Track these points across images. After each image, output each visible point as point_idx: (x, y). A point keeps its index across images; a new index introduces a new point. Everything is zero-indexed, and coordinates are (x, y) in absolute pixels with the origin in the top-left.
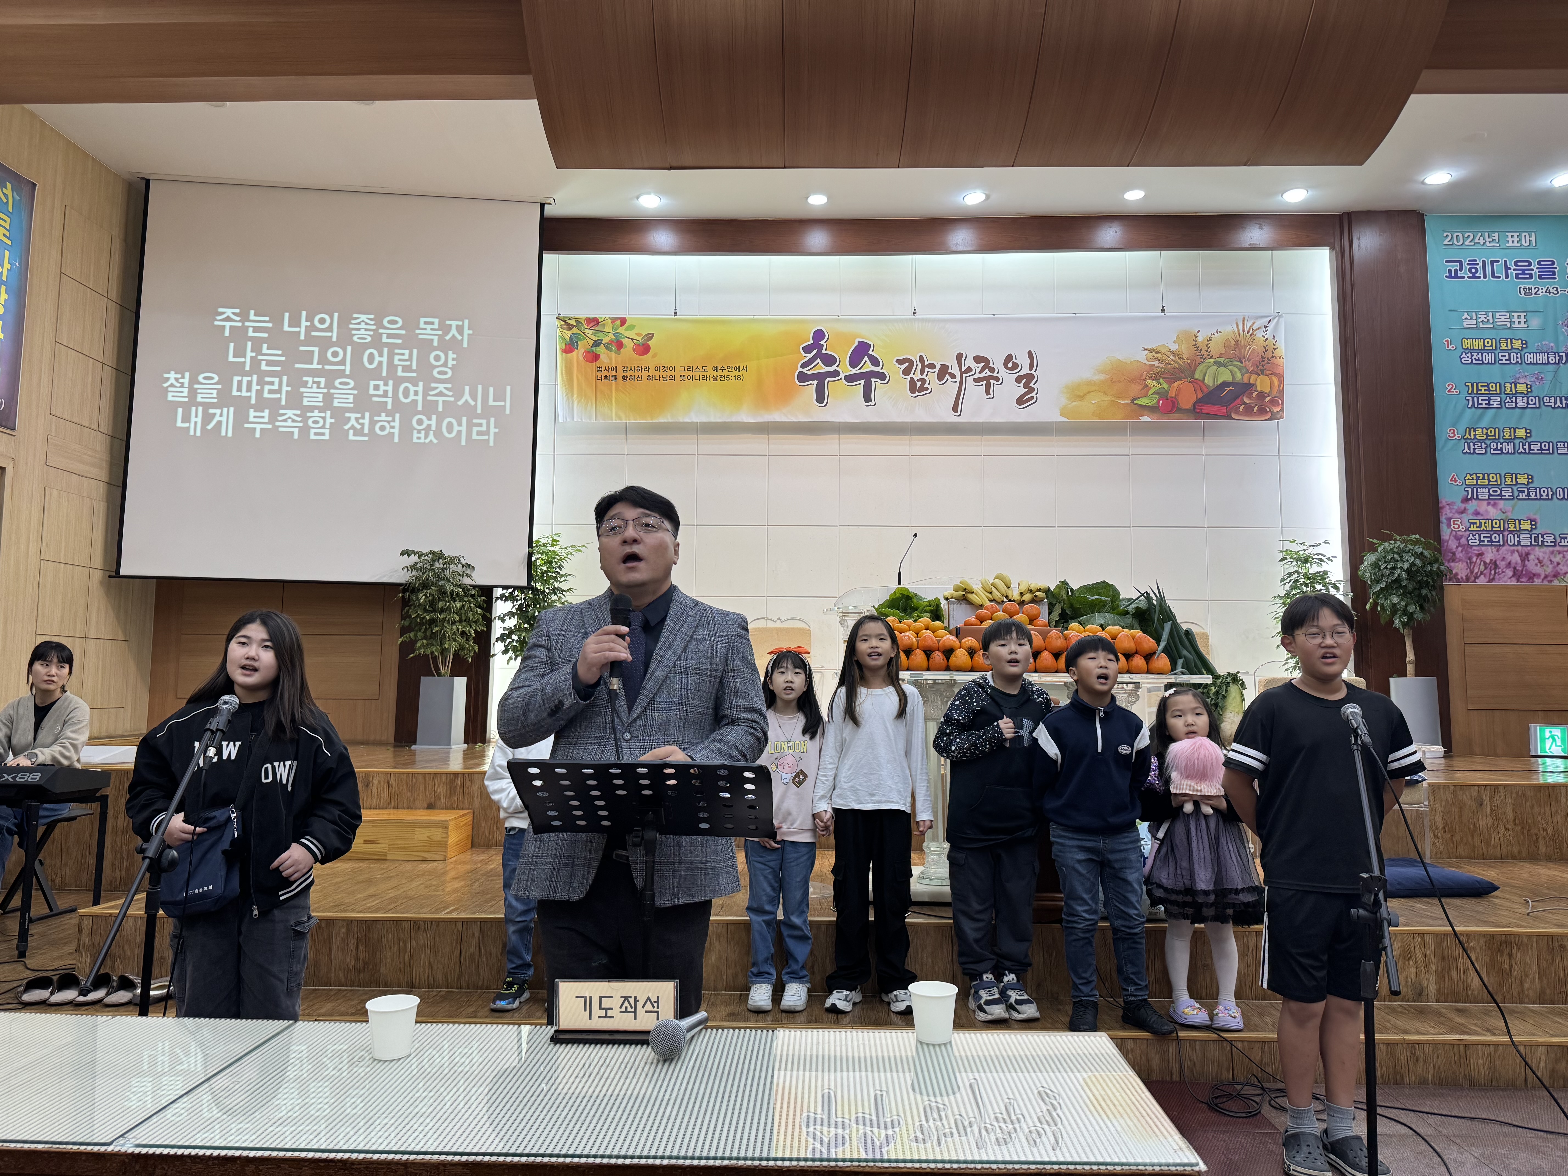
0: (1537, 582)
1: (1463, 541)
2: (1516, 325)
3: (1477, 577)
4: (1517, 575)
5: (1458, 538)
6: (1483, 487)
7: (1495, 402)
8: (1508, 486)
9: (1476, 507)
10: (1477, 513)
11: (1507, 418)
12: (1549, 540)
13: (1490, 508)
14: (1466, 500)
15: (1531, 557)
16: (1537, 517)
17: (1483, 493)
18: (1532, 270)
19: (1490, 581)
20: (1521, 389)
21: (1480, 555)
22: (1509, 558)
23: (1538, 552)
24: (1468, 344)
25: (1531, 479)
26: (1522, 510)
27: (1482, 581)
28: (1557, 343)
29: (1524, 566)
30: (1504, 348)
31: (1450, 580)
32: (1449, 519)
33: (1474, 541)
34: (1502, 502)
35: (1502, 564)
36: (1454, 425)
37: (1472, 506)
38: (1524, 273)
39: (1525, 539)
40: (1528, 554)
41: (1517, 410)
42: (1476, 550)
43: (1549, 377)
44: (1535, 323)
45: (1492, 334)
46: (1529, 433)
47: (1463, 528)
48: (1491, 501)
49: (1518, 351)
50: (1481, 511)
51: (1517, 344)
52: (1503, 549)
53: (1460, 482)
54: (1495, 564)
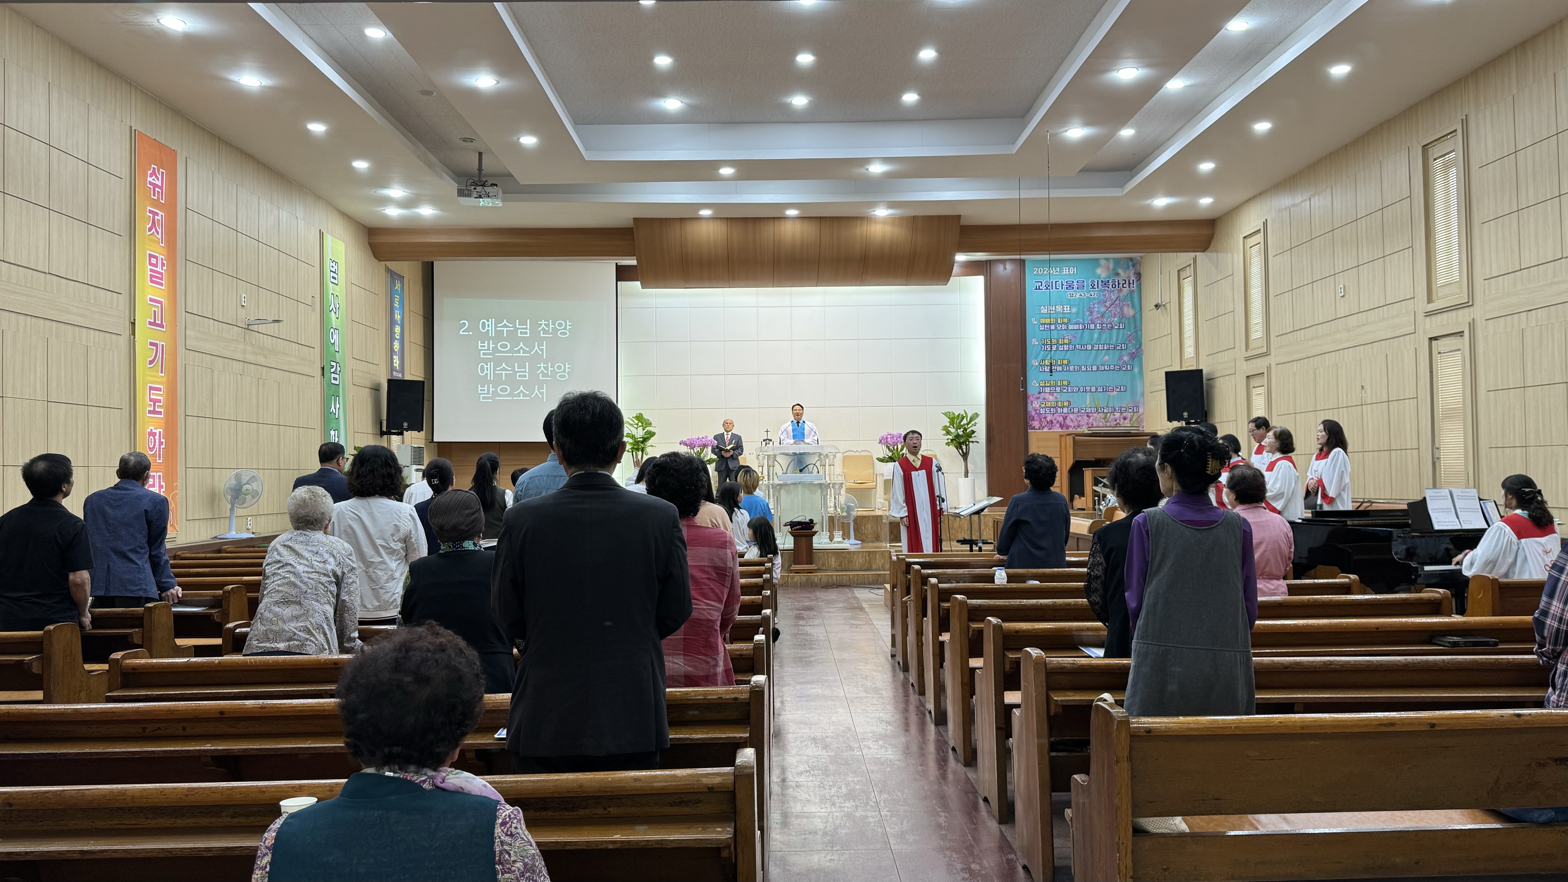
0: (1071, 429)
1: (1038, 411)
2: (1066, 312)
3: (1044, 428)
4: (1062, 426)
5: (1036, 410)
6: (1048, 387)
8: (1059, 386)
10: (1044, 399)
12: (1076, 410)
13: (1050, 397)
14: (1040, 393)
15: (1068, 418)
16: (1071, 400)
17: (1047, 390)
18: (1074, 285)
19: (1050, 429)
20: (1066, 341)
22: (1058, 419)
23: (1071, 416)
24: (1043, 321)
25: (1069, 383)
26: (1065, 397)
28: (1083, 319)
29: (1065, 422)
30: (1059, 322)
31: (1032, 429)
32: (1032, 402)
33: (1042, 411)
34: (1055, 394)
35: (1055, 422)
36: (1036, 358)
37: (1042, 395)
38: (1070, 287)
39: (1065, 410)
40: (1066, 417)
42: (1043, 416)
43: (1079, 335)
44: (1074, 310)
45: (1054, 316)
46: (1069, 362)
47: (1038, 406)
48: (1051, 393)
49: (1065, 324)
50: (1046, 398)
51: (1066, 321)
52: (1055, 415)
53: (1037, 385)
54: (1052, 422)
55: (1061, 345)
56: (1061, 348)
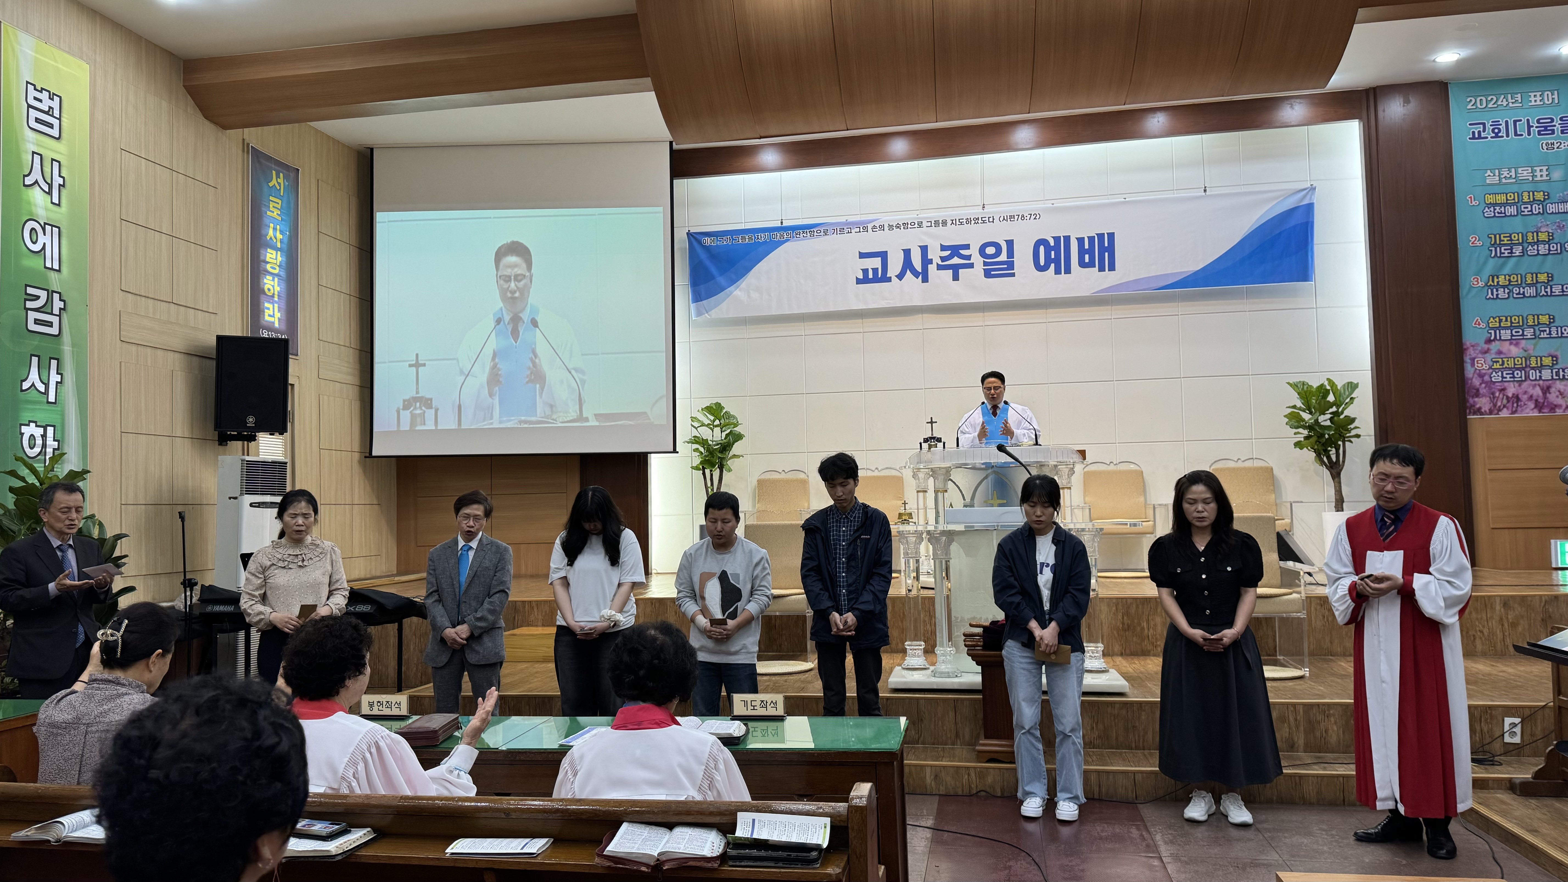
0: (1559, 412)
1: (1486, 378)
2: (1539, 178)
3: (1500, 410)
4: (1539, 406)
6: (1506, 328)
7: (1518, 251)
9: (1498, 347)
10: (1500, 352)
11: (1527, 265)
13: (1513, 348)
14: (1489, 341)
15: (1552, 390)
16: (1559, 354)
17: (1506, 334)
18: (1555, 126)
19: (1513, 413)
20: (1543, 237)
21: (1503, 390)
22: (1531, 391)
23: (1560, 385)
24: (1490, 199)
25: (1552, 319)
26: (1544, 348)
27: (1505, 413)
29: (1545, 398)
30: (1526, 200)
31: (1474, 414)
32: (1473, 360)
33: (1496, 377)
34: (1524, 342)
35: (1524, 397)
36: (1478, 273)
37: (1494, 346)
38: (1546, 129)
39: (1546, 374)
40: (1549, 388)
41: (1539, 257)
42: (1499, 386)
44: (1557, 175)
45: (1515, 188)
46: (1551, 277)
47: (1485, 367)
48: (1513, 341)
49: (1540, 202)
50: (1504, 350)
51: (1540, 196)
52: (1525, 384)
53: (1483, 325)
54: (1517, 398)
55: (1532, 244)
56: (1532, 251)
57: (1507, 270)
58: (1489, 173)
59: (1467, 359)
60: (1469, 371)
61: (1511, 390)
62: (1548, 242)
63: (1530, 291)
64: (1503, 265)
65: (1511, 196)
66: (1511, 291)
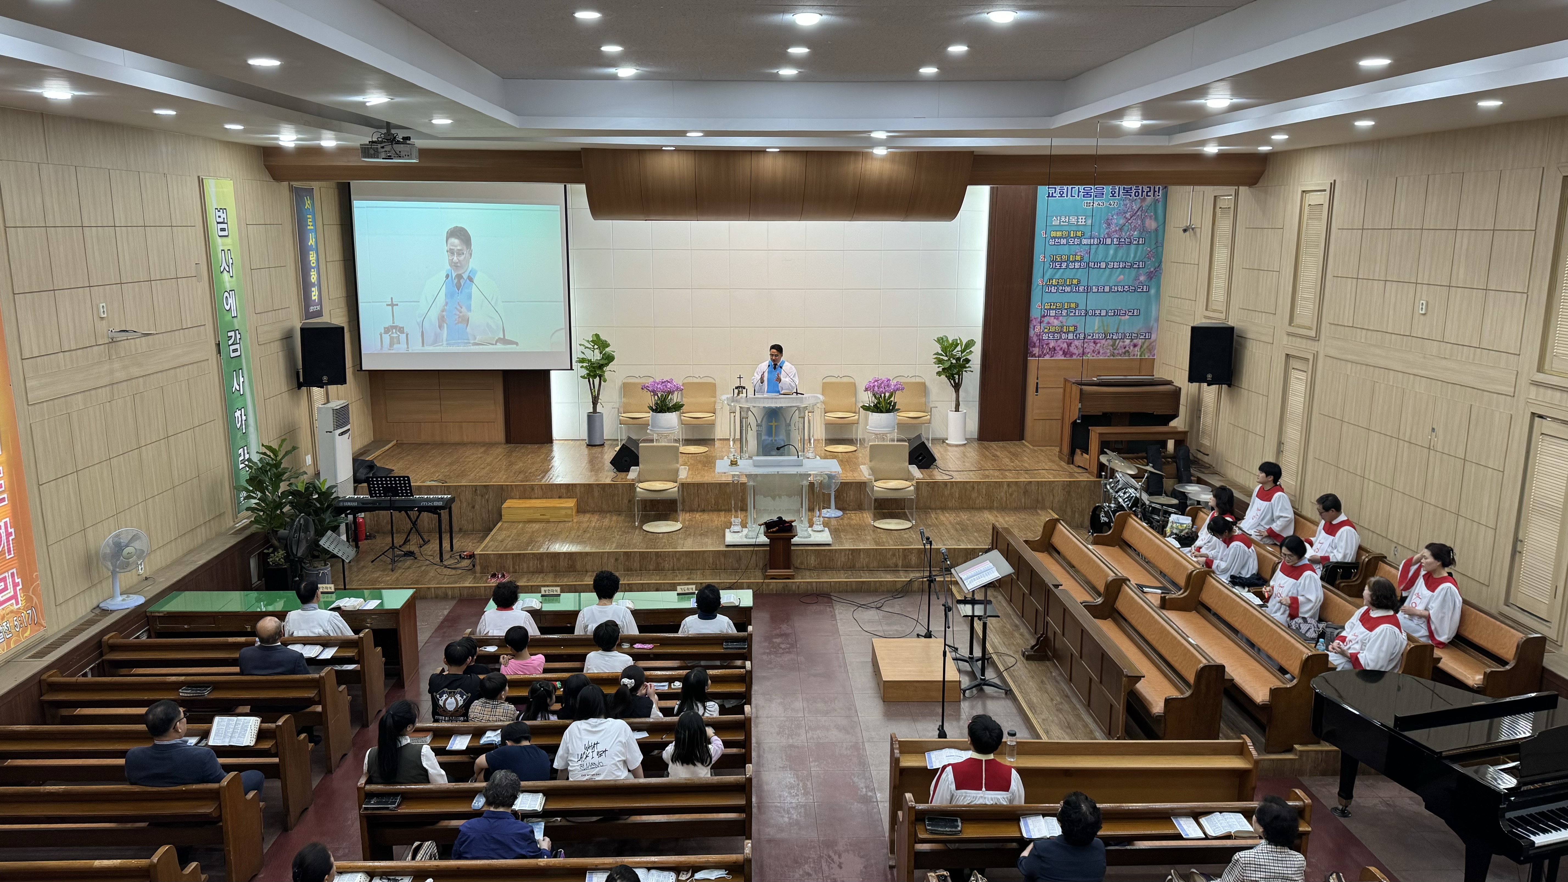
0: (1074, 357)
1: (1040, 337)
2: (1080, 223)
3: (1045, 355)
4: (1065, 354)
5: (1038, 335)
6: (1053, 309)
7: (1064, 265)
8: (1066, 309)
9: (1048, 320)
10: (1048, 323)
11: (1069, 274)
12: (1082, 336)
13: (1055, 321)
14: (1044, 316)
15: (1072, 345)
16: (1078, 325)
17: (1053, 313)
18: (1091, 193)
19: (1051, 357)
20: (1078, 258)
21: (1047, 344)
22: (1062, 345)
23: (1076, 342)
24: (1053, 234)
25: (1077, 305)
26: (1071, 321)
27: (1047, 357)
28: (1099, 232)
29: (1068, 349)
30: (1072, 236)
31: (1032, 357)
32: (1034, 326)
33: (1045, 337)
34: (1061, 317)
35: (1058, 348)
36: (1042, 277)
37: (1046, 320)
38: (1087, 195)
39: (1071, 336)
40: (1071, 343)
41: (1075, 270)
42: (1046, 342)
44: (1090, 222)
45: (1067, 228)
47: (1040, 330)
48: (1056, 317)
49: (1079, 238)
50: (1051, 322)
51: (1079, 234)
53: (1041, 307)
54: (1054, 349)
55: (1072, 262)
56: (1071, 266)
57: (1057, 276)
58: (1055, 218)
59: (1032, 326)
60: (1032, 333)
61: (1052, 345)
62: (1080, 262)
63: (1068, 289)
64: (1056, 273)
65: (1064, 233)
66: (1058, 288)
